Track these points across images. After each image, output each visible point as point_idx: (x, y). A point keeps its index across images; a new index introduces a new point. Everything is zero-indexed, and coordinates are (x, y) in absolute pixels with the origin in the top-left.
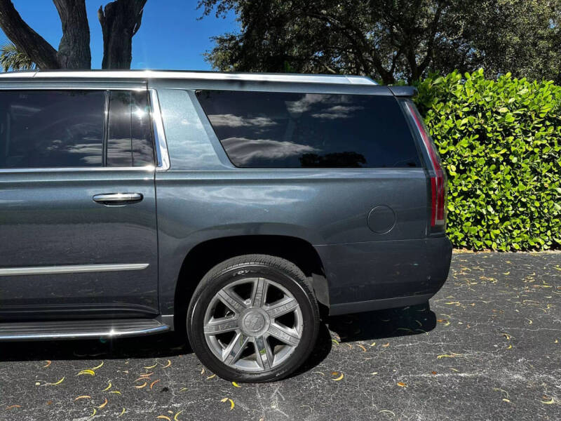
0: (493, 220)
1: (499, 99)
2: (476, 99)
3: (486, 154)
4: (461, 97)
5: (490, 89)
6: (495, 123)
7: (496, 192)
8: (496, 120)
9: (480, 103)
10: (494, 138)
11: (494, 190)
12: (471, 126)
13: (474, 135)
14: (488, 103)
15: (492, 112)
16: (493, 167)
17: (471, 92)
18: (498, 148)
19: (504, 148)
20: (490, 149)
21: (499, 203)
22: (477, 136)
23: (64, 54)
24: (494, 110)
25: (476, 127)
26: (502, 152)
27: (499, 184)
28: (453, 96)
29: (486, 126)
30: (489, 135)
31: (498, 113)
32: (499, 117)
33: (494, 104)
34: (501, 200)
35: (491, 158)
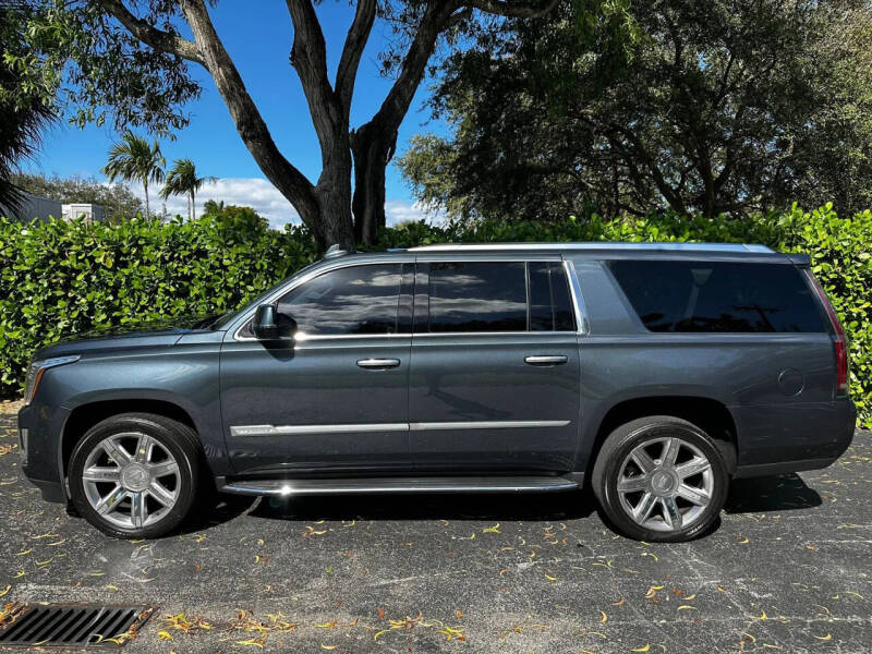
0: (855, 389)
1: (858, 242)
2: (831, 244)
3: (845, 308)
4: (811, 241)
5: (846, 230)
6: (854, 271)
7: (859, 355)
8: (856, 268)
9: (837, 248)
10: (855, 289)
11: (856, 352)
12: (824, 274)
13: (829, 285)
14: (845, 247)
15: (851, 258)
16: (855, 323)
17: (822, 234)
18: (859, 301)
19: (867, 301)
20: (850, 302)
21: (863, 368)
22: (833, 287)
23: (325, 190)
24: (853, 256)
25: (832, 276)
26: (865, 306)
27: (862, 344)
28: (800, 238)
29: (844, 276)
30: (849, 286)
31: (857, 259)
32: (859, 265)
33: (853, 248)
34: (865, 364)
35: (851, 313)
